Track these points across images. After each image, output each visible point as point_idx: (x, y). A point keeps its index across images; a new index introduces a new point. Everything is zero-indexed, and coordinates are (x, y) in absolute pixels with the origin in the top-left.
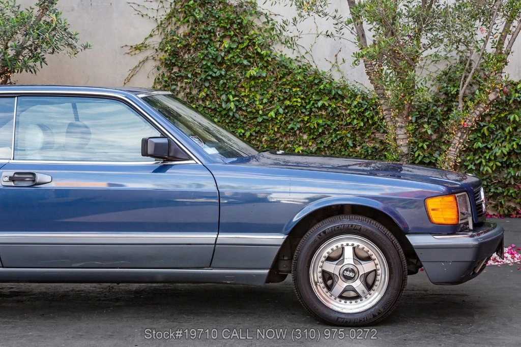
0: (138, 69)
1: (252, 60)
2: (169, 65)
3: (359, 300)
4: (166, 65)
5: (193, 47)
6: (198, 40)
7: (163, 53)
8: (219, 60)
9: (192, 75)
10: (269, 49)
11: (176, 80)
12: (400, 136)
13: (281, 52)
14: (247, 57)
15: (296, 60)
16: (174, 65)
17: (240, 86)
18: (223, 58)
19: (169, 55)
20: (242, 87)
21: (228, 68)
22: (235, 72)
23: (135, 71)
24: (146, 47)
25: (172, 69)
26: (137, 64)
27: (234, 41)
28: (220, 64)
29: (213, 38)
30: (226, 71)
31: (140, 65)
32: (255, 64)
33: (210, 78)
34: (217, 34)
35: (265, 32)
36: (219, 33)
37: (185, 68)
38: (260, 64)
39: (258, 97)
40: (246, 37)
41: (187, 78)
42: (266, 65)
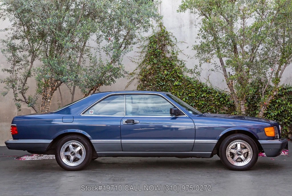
0: (131, 82)
1: (175, 78)
2: (143, 81)
3: (242, 162)
4: (142, 80)
5: (152, 73)
6: (155, 71)
7: (141, 76)
8: (163, 78)
9: (152, 84)
10: (182, 74)
11: (146, 86)
12: (242, 108)
13: (187, 75)
14: (174, 77)
15: (193, 78)
16: (145, 80)
17: (171, 88)
18: (164, 78)
19: (143, 77)
20: (172, 89)
21: (166, 82)
22: (169, 83)
23: (130, 83)
24: (134, 74)
25: (144, 82)
26: (131, 80)
27: (169, 71)
28: (163, 80)
29: (160, 70)
30: (166, 83)
32: (177, 80)
33: (159, 85)
34: (162, 68)
35: (180, 67)
36: (163, 68)
37: (149, 82)
38: (179, 80)
39: (178, 93)
40: (174, 69)
41: (150, 85)
42: (181, 80)
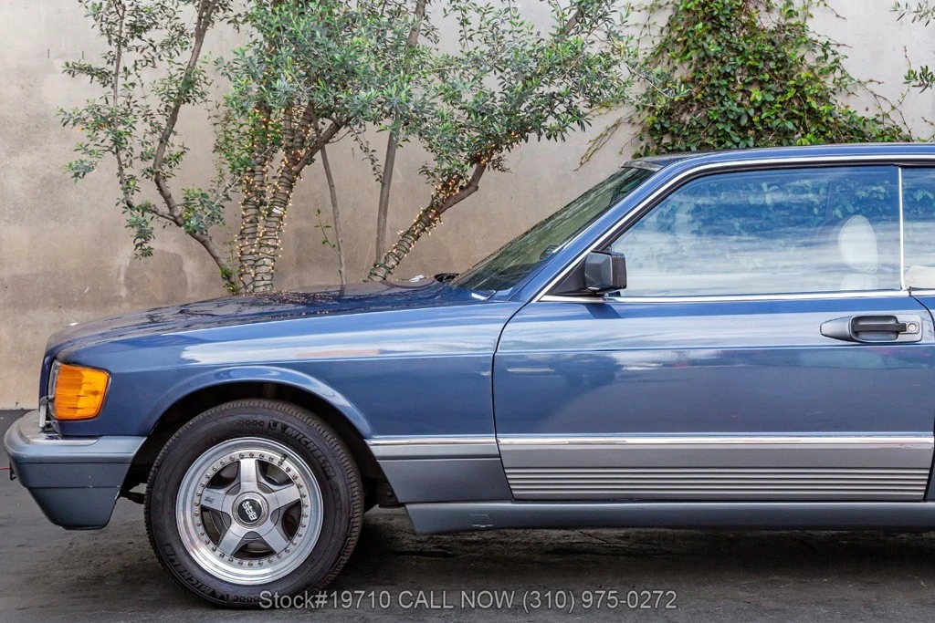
0: (606, 138)
1: (797, 122)
2: (658, 132)
4: (652, 131)
5: (698, 100)
6: (707, 89)
7: (646, 113)
10: (830, 104)
13: (847, 107)
14: (791, 117)
15: (874, 120)
16: (665, 131)
18: (750, 118)
19: (659, 115)
21: (758, 136)
22: (770, 142)
23: (599, 142)
24: (618, 103)
25: (662, 139)
26: (602, 131)
27: (769, 91)
28: (746, 129)
29: (731, 86)
30: (755, 141)
31: (609, 133)
32: (802, 129)
34: (738, 78)
35: (820, 73)
36: (741, 77)
37: (684, 137)
38: (813, 129)
40: (792, 82)
42: (824, 129)
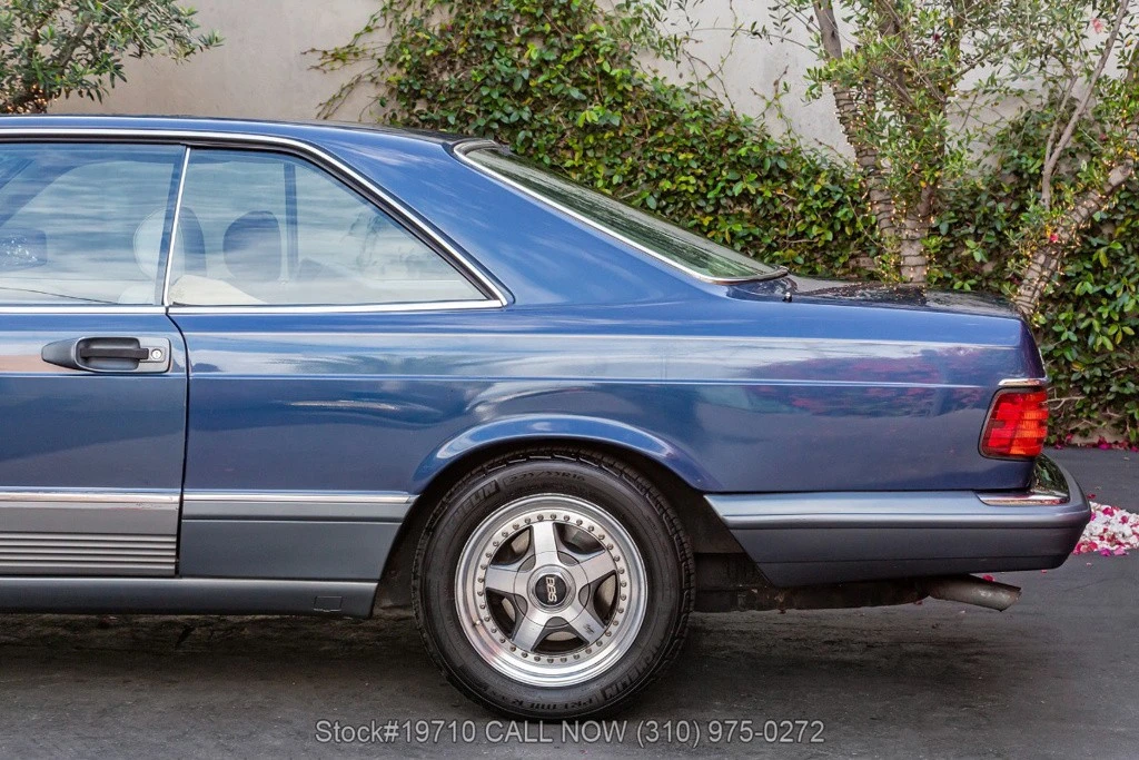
0: (337, 103)
1: (589, 89)
2: (408, 96)
4: (400, 95)
5: (461, 56)
6: (472, 41)
7: (394, 69)
8: (518, 86)
9: (457, 118)
10: (628, 65)
12: (908, 260)
13: (655, 72)
14: (579, 82)
15: (687, 90)
16: (417, 95)
17: (561, 145)
18: (526, 83)
19: (408, 73)
20: (567, 148)
21: (538, 106)
22: (554, 114)
23: (332, 106)
24: (356, 54)
25: (414, 106)
26: (335, 91)
27: (552, 46)
28: (520, 96)
29: (505, 38)
30: (533, 113)
31: (344, 95)
32: (597, 98)
33: (496, 126)
34: (515, 28)
36: (519, 27)
37: (442, 103)
38: (607, 100)
39: (602, 170)
40: (579, 36)
41: (446, 125)
42: (620, 100)
